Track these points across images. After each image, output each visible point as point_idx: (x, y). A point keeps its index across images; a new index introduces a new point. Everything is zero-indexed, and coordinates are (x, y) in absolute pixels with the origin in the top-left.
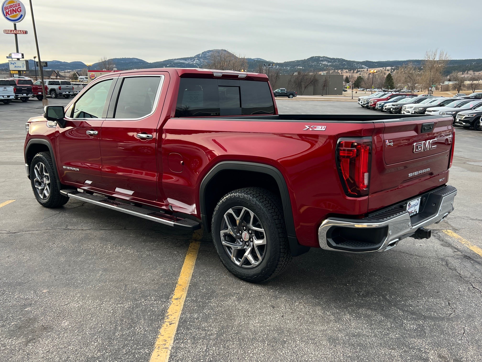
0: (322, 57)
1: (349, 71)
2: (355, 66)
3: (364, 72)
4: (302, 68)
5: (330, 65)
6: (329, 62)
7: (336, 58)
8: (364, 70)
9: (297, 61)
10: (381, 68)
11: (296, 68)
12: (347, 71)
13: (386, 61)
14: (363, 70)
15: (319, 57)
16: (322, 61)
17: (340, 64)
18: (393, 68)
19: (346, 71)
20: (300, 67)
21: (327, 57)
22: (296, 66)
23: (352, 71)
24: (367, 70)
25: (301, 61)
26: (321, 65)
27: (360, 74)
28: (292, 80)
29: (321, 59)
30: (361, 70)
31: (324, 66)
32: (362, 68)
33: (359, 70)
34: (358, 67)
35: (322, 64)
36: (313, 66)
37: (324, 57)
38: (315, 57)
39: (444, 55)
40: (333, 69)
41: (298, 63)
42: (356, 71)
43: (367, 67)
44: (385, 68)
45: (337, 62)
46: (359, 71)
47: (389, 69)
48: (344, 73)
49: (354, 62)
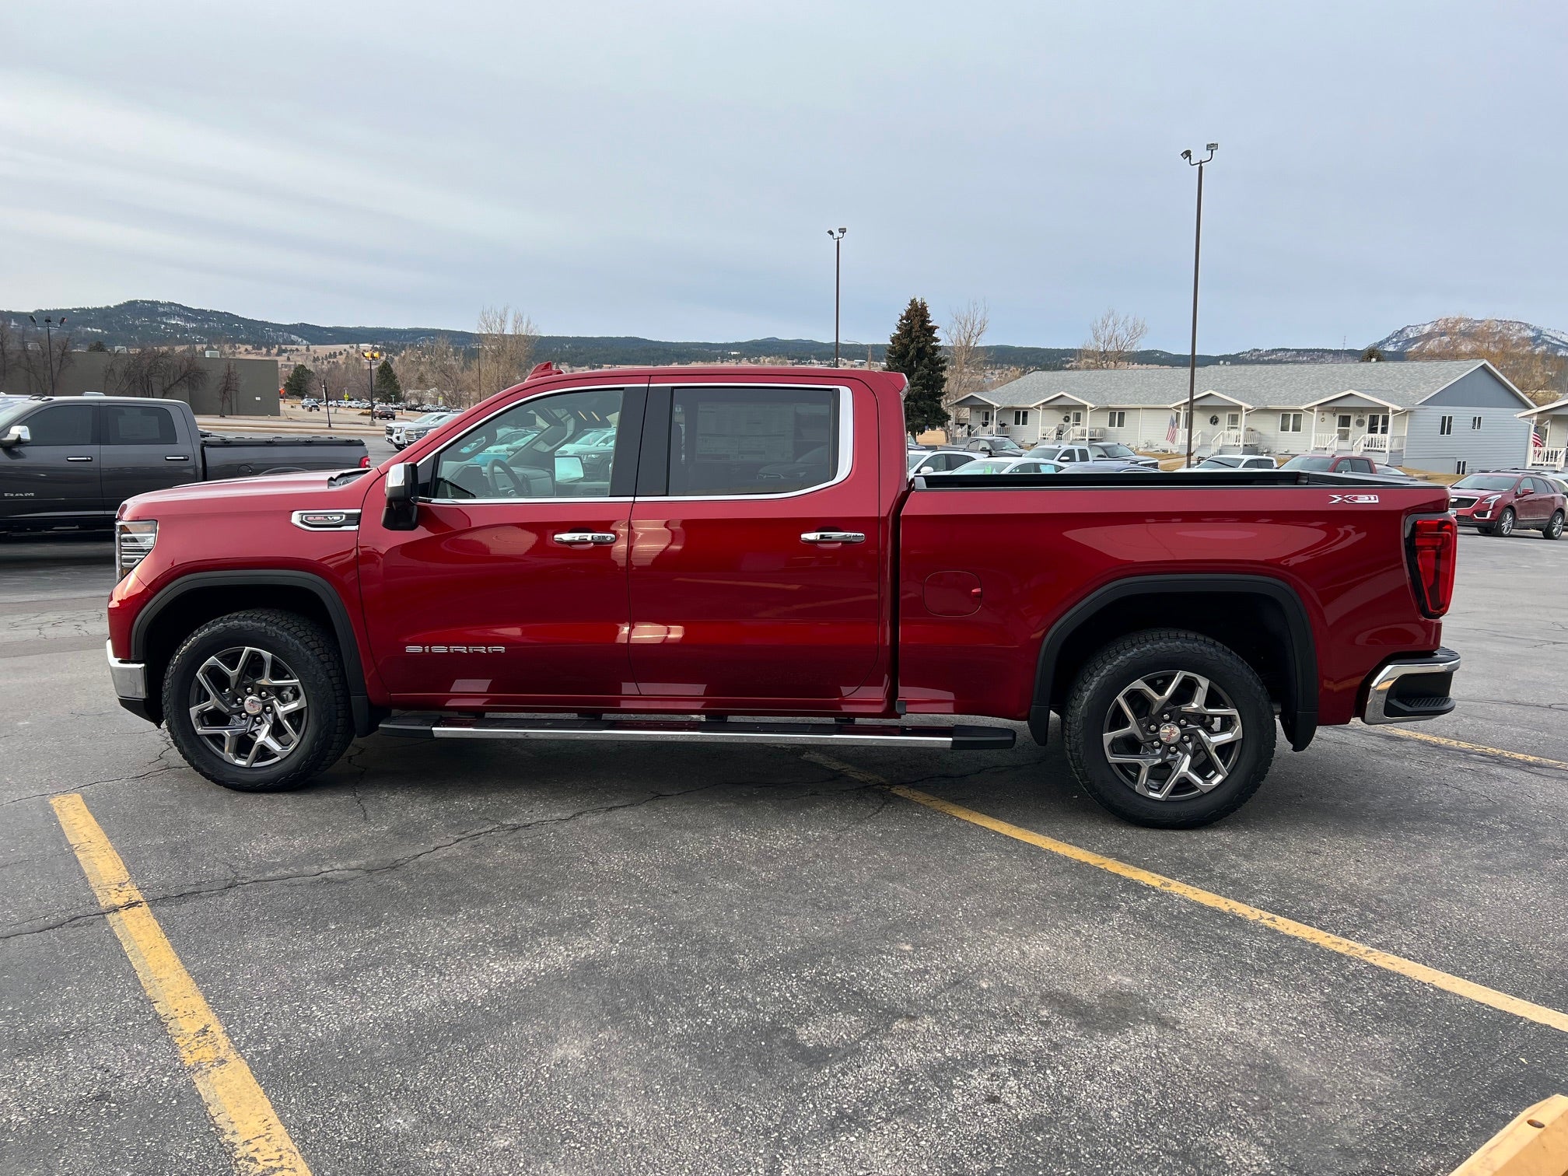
0: (163, 305)
1: (253, 349)
2: (269, 336)
3: (299, 353)
4: (100, 331)
5: (193, 330)
6: (188, 319)
7: (208, 308)
8: (299, 347)
9: (81, 309)
10: (347, 347)
11: (80, 332)
12: (250, 348)
13: (355, 328)
14: (294, 347)
15: (155, 304)
16: (165, 314)
17: (223, 328)
18: (378, 346)
19: (246, 350)
20: (94, 330)
21: (180, 306)
22: (79, 325)
23: (264, 350)
24: (308, 349)
25: (95, 309)
26: (165, 328)
27: (289, 359)
28: (118, 369)
29: (161, 309)
30: (289, 347)
31: (176, 331)
32: (293, 343)
33: (283, 347)
34: (281, 340)
35: (166, 324)
36: (137, 327)
37: (171, 304)
38: (141, 301)
39: (525, 324)
40: (206, 340)
41: (86, 316)
42: (275, 351)
43: (305, 342)
44: (355, 346)
45: (214, 321)
46: (285, 351)
47: (366, 348)
48: (240, 353)
49: (265, 324)
